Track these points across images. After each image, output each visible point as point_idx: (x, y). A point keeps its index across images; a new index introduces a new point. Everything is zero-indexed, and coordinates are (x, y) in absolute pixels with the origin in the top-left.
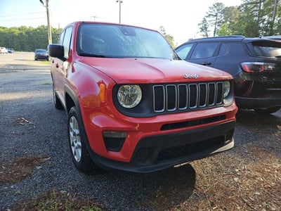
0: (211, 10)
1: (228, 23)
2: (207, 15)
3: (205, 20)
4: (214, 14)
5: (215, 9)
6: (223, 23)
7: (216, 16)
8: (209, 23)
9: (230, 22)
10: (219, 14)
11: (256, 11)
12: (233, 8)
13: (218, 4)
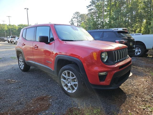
0: (74, 15)
1: (83, 21)
2: (73, 17)
3: (72, 20)
4: (76, 17)
5: (76, 15)
6: (81, 21)
7: (77, 18)
8: (74, 21)
9: (84, 21)
10: (78, 17)
11: (95, 16)
12: (84, 15)
13: (77, 13)
